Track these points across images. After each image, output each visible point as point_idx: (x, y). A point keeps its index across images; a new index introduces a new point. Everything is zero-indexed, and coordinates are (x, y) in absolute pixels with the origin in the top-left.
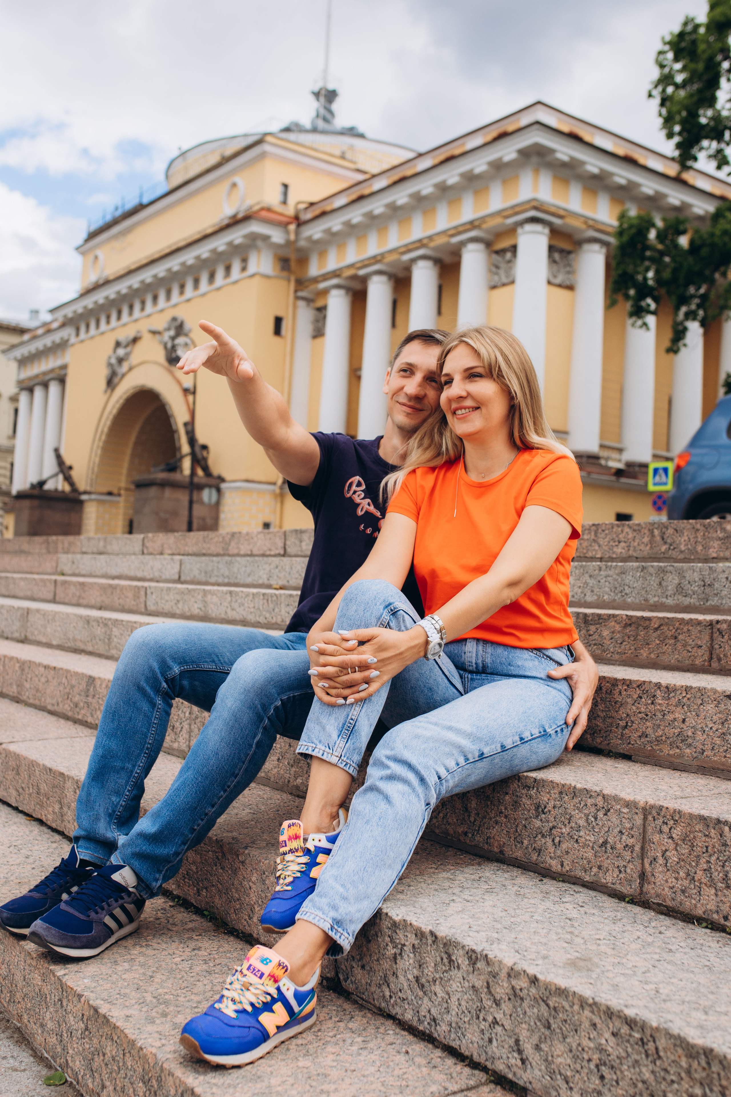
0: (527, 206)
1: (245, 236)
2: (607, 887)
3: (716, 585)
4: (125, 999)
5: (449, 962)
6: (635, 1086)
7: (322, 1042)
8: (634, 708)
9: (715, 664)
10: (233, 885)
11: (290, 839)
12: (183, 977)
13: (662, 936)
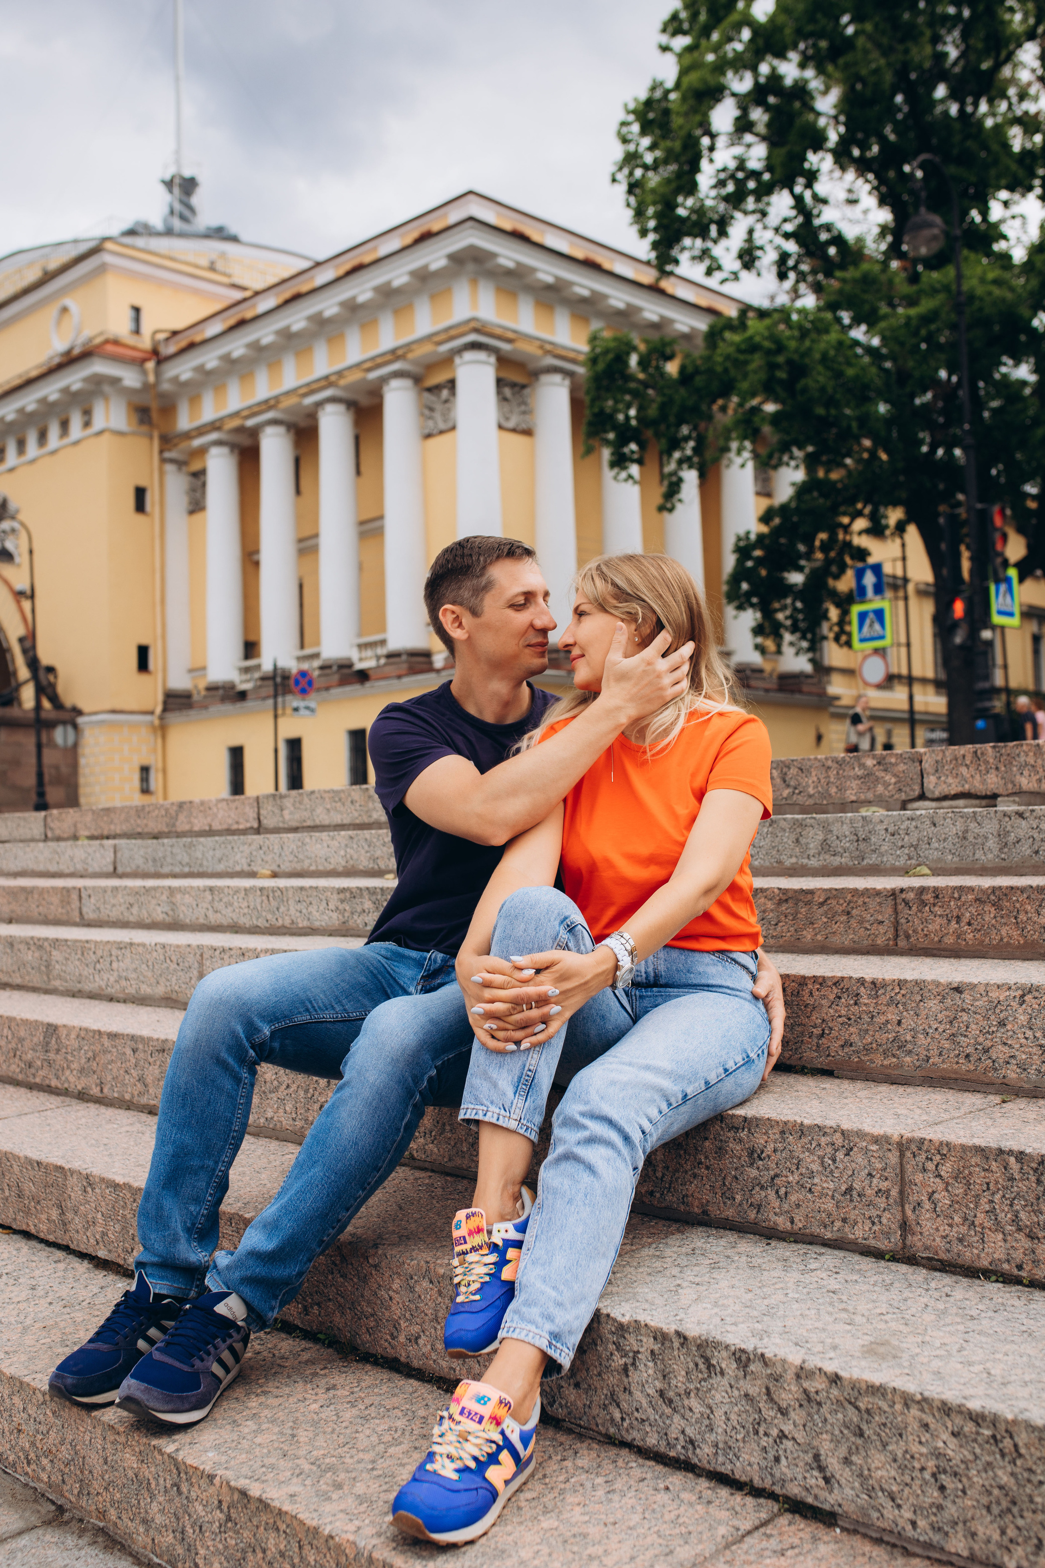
0: (466, 328)
1: (86, 380)
2: (856, 1244)
3: (873, 839)
4: (275, 1472)
5: (708, 1368)
6: (989, 1493)
7: (557, 1491)
8: (831, 1011)
9: (902, 943)
10: (362, 1296)
11: (471, 1233)
12: (334, 1430)
13: (952, 1299)
